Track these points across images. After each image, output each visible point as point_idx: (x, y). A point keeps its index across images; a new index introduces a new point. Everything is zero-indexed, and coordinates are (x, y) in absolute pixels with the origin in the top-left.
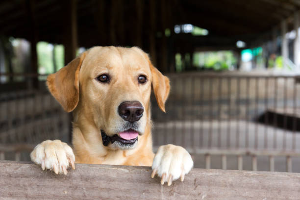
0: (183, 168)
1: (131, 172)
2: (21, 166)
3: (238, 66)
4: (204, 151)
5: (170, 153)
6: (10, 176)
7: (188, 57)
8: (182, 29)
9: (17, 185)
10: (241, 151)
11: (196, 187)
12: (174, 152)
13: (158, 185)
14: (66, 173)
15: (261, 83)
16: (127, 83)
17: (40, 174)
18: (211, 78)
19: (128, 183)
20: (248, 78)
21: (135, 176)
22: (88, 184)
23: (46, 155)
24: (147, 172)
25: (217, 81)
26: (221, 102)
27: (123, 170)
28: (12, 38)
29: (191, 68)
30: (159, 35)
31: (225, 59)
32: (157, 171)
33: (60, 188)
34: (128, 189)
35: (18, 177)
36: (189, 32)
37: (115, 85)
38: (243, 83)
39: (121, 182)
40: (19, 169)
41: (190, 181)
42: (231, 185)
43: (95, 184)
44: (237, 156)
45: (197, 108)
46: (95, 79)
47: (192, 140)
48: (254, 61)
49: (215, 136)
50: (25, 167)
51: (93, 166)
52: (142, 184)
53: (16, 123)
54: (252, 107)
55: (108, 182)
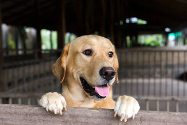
0: (134, 111)
1: (101, 112)
2: (33, 108)
3: (166, 43)
4: (145, 98)
5: (125, 101)
6: (26, 114)
7: (134, 38)
8: (131, 20)
9: (31, 120)
10: (168, 98)
11: (141, 122)
12: (128, 100)
13: (118, 120)
14: (61, 113)
15: (181, 55)
16: (103, 56)
17: (44, 113)
18: (150, 52)
19: (99, 119)
20: (173, 52)
21: (103, 115)
22: (74, 120)
23: (49, 102)
24: (110, 112)
25: (153, 53)
26: (155, 66)
27: (95, 111)
28: (25, 27)
29: (136, 45)
30: (116, 24)
31: (158, 39)
32: (118, 113)
33: (57, 122)
34: (99, 123)
35: (31, 115)
36: (135, 22)
37: (96, 57)
38: (170, 55)
39: (94, 118)
40: (32, 110)
41: (138, 118)
42: (164, 121)
43: (78, 119)
44: (166, 101)
45: (140, 71)
46: (82, 53)
47: (137, 90)
48: (176, 40)
49: (152, 88)
50: (36, 109)
51: (77, 109)
52: (108, 120)
53: (28, 80)
54: (176, 70)
55: (86, 119)
